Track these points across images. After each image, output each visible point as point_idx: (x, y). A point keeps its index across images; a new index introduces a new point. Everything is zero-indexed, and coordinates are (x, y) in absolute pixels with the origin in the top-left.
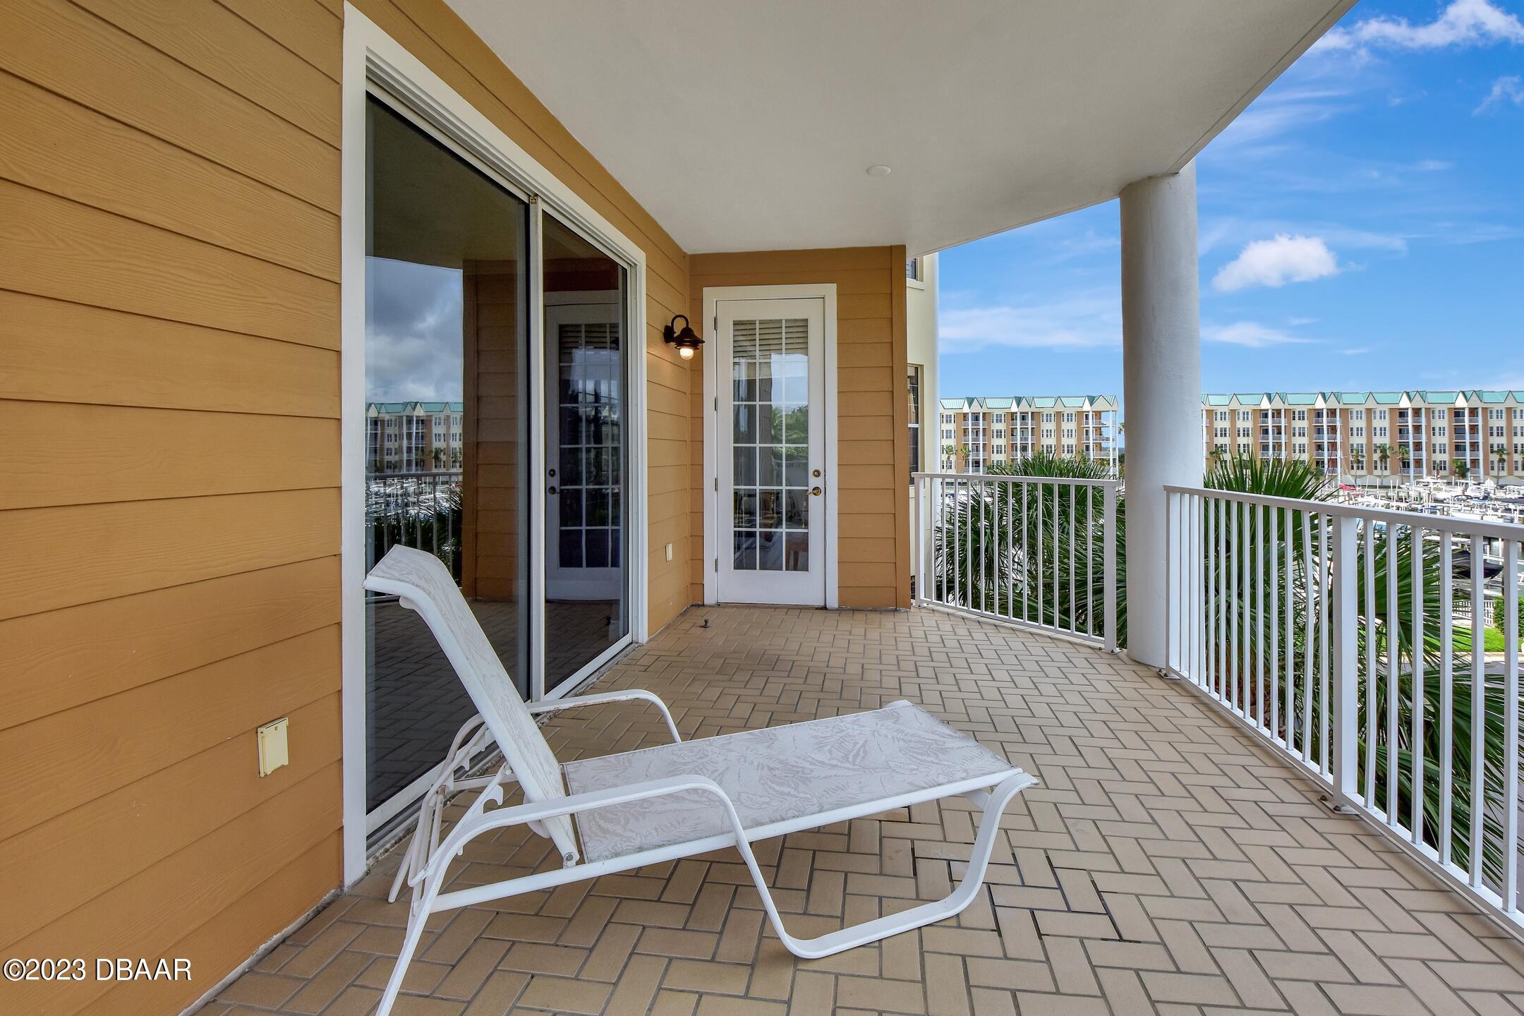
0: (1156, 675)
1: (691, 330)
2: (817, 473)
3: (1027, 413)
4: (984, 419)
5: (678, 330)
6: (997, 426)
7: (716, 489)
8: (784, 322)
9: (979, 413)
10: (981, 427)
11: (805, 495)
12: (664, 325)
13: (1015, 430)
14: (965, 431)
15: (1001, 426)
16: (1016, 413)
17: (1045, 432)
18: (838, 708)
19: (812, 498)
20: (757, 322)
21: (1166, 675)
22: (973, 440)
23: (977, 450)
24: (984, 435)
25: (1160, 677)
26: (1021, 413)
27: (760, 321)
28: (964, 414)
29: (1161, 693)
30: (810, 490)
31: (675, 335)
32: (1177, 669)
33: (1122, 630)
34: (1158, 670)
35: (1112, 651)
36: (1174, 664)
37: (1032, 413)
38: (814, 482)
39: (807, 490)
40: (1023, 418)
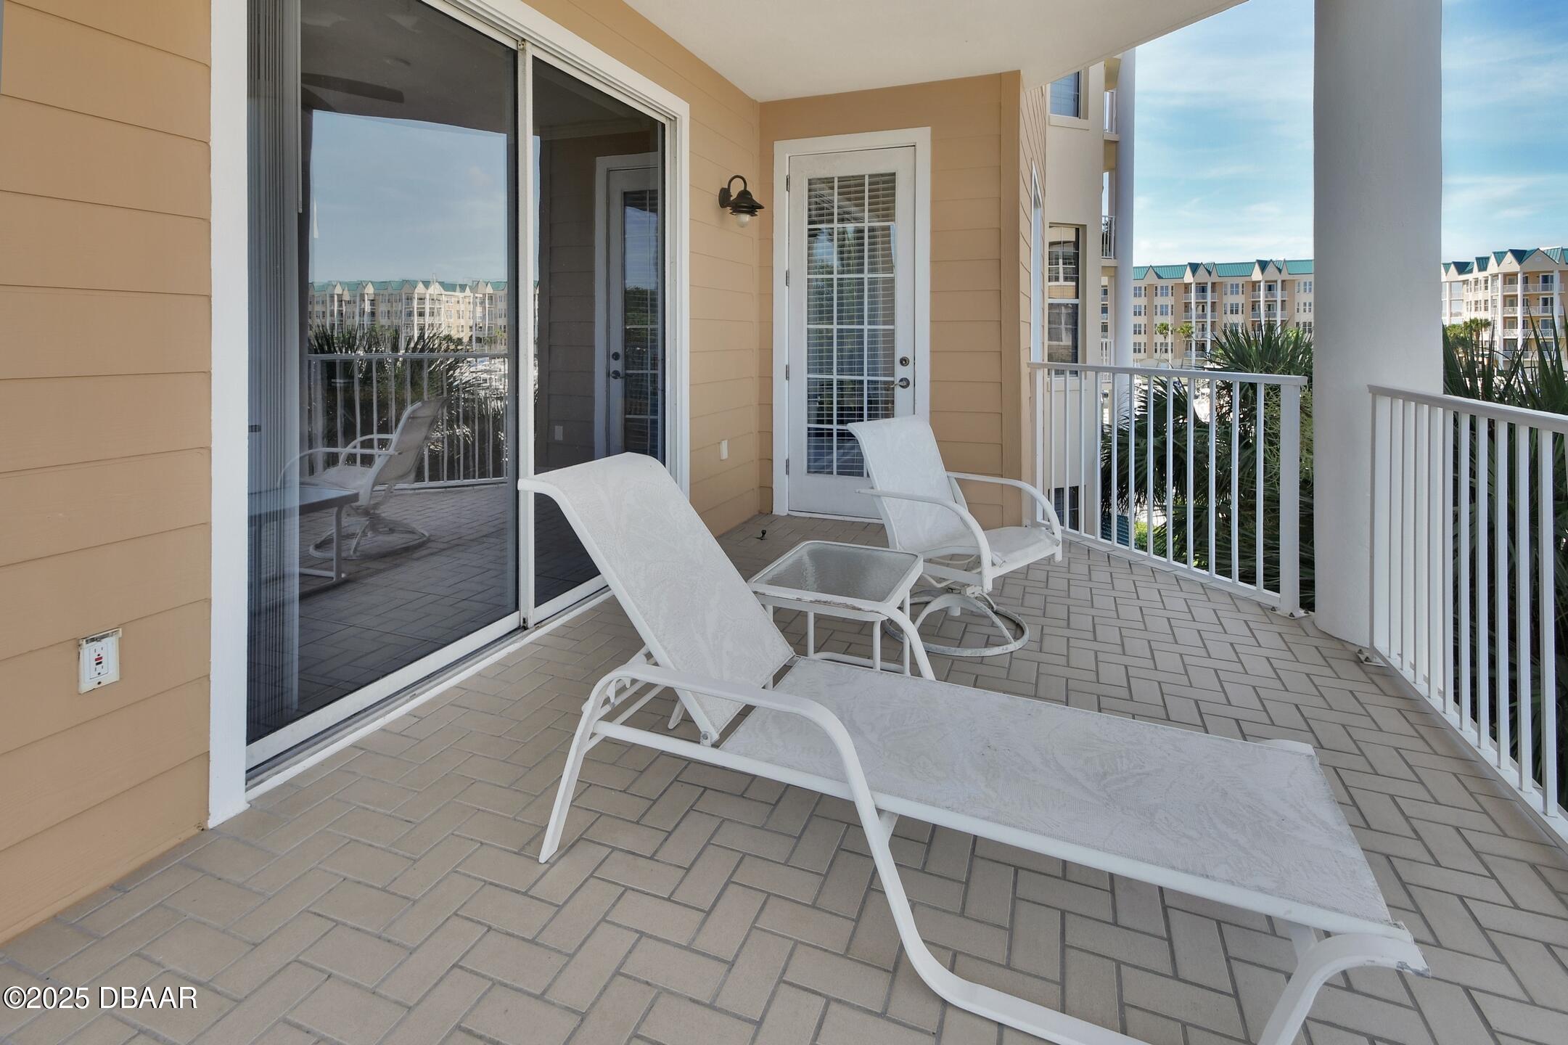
0: (1353, 658)
1: (749, 193)
2: (904, 361)
3: (1276, 281)
4: (1213, 291)
5: (734, 194)
6: (1231, 299)
7: (787, 378)
8: (867, 177)
9: (1207, 284)
10: (1209, 300)
11: (889, 387)
12: (720, 188)
13: (1257, 304)
14: (1187, 306)
15: (1240, 299)
16: (1260, 282)
17: (1302, 305)
18: (977, 677)
19: (899, 392)
20: (836, 180)
21: (1367, 659)
22: (1198, 316)
23: (1203, 329)
24: (1213, 311)
25: (1359, 662)
26: (1266, 282)
27: (839, 178)
28: (1185, 284)
29: (1350, 685)
30: (897, 381)
31: (732, 199)
32: (1384, 651)
33: (1307, 586)
34: (1357, 650)
35: (1291, 615)
36: (1381, 644)
37: (1283, 281)
38: (901, 372)
39: (893, 382)
40: (1270, 288)
